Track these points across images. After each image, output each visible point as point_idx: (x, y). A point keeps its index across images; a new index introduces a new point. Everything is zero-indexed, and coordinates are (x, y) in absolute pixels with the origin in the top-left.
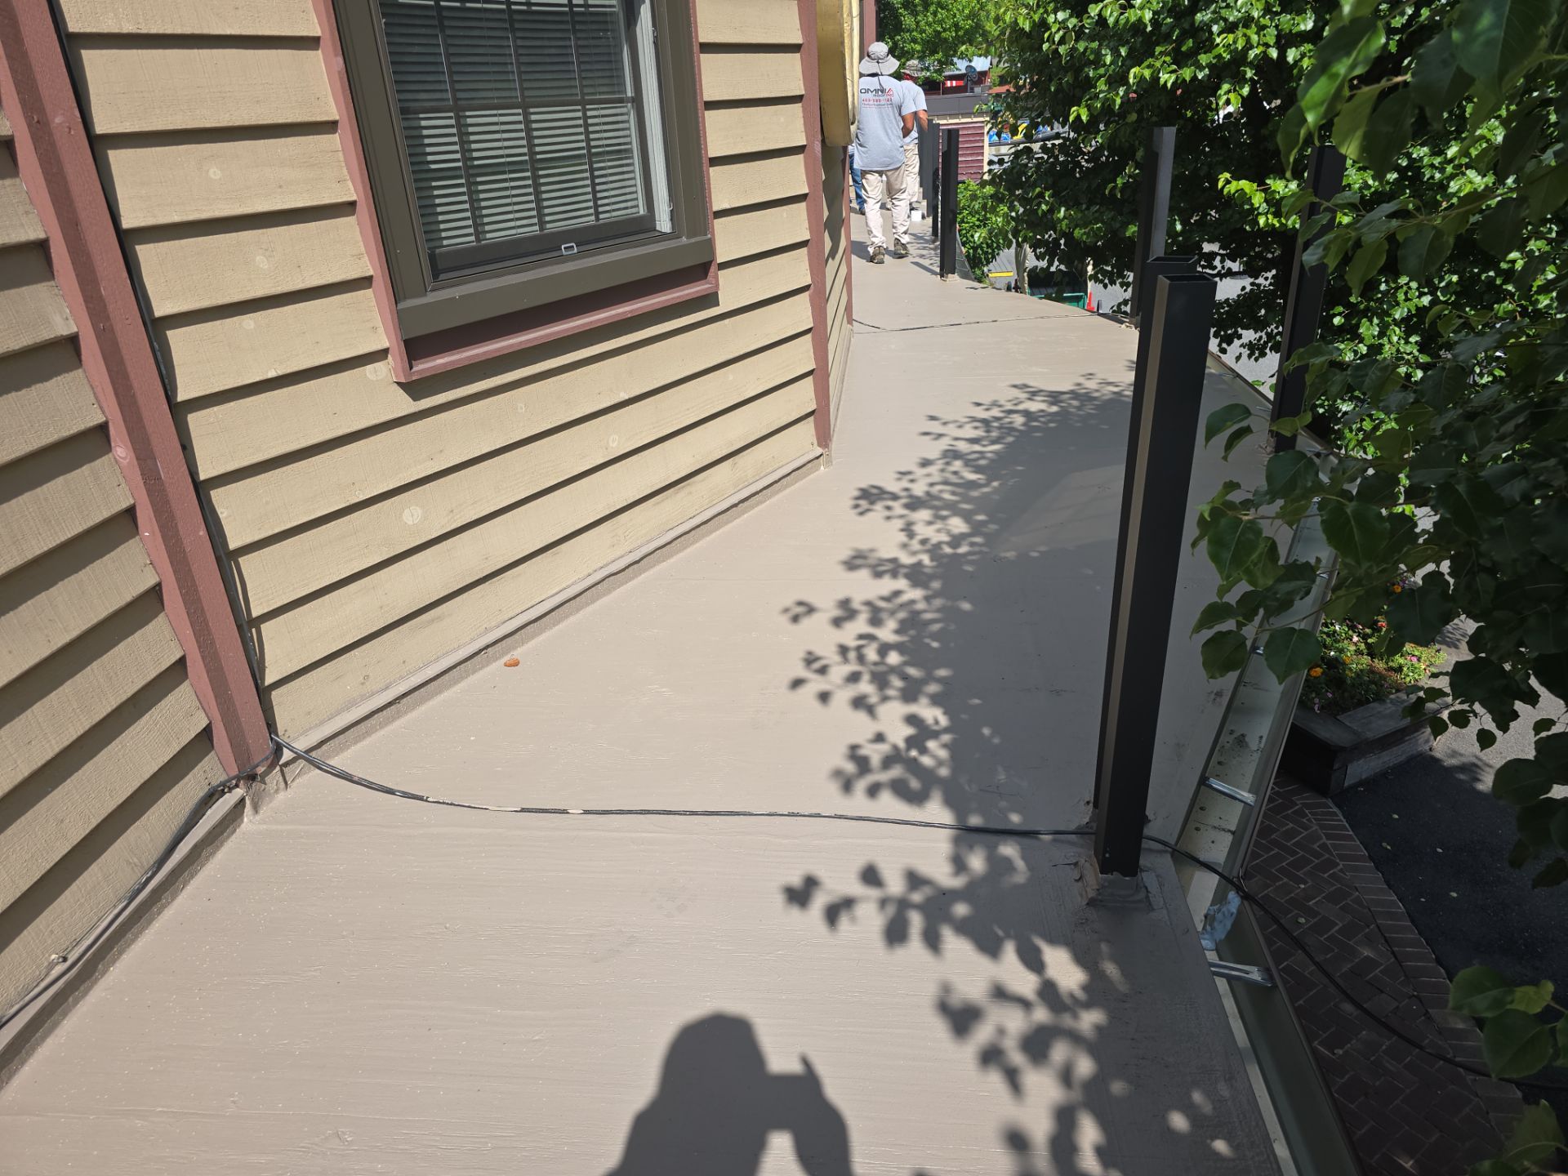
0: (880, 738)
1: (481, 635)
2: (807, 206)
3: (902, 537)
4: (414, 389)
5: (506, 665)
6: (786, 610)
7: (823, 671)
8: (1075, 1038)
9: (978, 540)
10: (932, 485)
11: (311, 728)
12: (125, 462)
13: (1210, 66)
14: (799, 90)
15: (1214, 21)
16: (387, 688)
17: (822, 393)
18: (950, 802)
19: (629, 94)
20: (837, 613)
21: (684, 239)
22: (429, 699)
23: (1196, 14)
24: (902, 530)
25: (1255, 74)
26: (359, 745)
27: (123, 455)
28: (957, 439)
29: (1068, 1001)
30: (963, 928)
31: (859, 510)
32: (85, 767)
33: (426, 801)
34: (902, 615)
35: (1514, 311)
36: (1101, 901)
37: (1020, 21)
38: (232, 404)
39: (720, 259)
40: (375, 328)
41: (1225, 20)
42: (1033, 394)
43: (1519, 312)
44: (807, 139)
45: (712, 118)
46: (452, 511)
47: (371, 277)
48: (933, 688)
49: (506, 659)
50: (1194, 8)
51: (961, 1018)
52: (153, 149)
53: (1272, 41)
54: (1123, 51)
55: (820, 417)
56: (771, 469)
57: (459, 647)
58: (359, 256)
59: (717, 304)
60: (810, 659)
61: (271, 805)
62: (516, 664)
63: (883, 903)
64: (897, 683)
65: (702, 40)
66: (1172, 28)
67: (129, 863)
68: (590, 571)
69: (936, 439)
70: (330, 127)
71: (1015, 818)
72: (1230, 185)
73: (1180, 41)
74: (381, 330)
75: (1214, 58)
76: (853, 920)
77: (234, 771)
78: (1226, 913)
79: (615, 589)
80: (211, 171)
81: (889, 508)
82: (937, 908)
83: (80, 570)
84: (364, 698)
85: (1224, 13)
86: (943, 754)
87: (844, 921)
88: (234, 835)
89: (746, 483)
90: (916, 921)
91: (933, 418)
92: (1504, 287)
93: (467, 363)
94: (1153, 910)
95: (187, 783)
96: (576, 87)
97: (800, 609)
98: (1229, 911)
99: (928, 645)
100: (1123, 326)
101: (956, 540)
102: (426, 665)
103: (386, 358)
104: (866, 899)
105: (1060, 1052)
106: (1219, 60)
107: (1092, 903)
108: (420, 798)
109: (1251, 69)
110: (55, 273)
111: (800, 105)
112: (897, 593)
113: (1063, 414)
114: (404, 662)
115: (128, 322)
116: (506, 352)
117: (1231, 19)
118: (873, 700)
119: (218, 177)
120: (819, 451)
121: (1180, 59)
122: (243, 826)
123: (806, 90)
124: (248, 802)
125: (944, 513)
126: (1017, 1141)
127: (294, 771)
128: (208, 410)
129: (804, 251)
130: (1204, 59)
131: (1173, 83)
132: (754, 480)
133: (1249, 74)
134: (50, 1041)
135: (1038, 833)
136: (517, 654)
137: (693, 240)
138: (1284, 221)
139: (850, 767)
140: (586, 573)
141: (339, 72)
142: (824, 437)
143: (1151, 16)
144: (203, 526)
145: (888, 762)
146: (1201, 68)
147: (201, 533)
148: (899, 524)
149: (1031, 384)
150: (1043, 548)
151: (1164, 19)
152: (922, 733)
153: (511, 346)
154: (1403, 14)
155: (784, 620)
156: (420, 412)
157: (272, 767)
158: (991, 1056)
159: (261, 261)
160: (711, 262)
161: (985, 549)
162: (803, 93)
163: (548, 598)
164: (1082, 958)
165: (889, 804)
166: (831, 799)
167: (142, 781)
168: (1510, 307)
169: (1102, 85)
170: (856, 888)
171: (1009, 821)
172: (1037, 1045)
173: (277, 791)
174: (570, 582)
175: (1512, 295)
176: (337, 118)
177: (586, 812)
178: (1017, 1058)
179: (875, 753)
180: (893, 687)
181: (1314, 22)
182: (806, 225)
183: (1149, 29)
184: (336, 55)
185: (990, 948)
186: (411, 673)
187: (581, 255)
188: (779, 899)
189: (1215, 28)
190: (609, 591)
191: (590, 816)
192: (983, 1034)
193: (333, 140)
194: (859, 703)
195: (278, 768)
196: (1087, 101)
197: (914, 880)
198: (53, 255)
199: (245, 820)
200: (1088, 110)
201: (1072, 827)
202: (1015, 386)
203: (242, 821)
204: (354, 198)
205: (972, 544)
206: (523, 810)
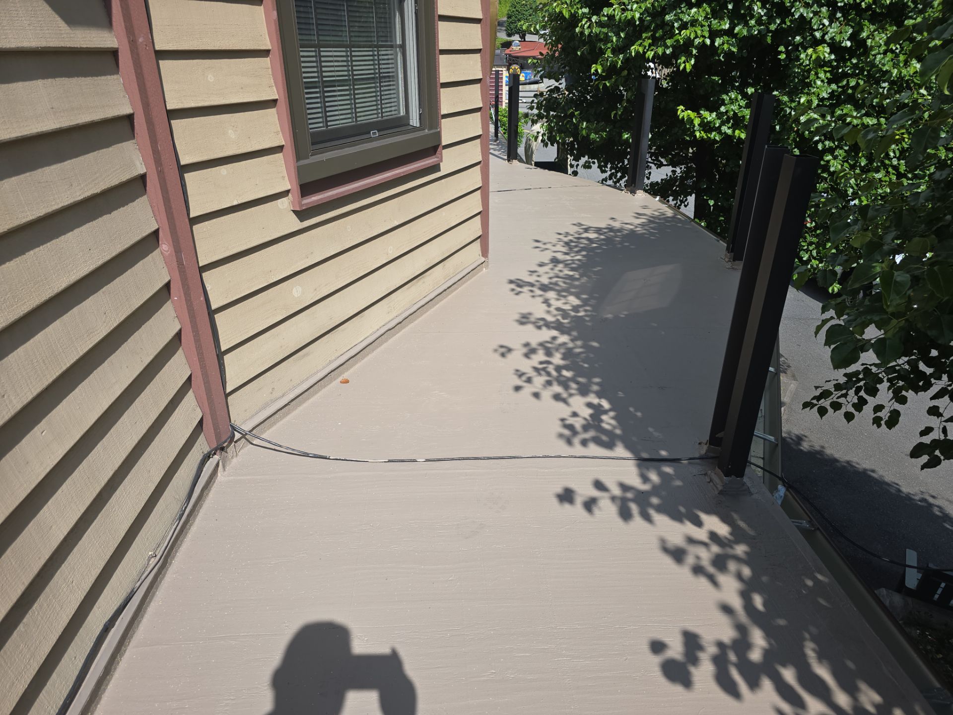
0: (575, 414)
1: (328, 365)
2: (481, 114)
3: (544, 306)
4: (301, 215)
5: (341, 382)
6: (496, 351)
7: (529, 380)
8: (737, 558)
9: (588, 308)
10: (550, 278)
11: (247, 420)
12: (167, 254)
13: (673, 46)
14: (479, 46)
15: (676, 20)
16: (283, 396)
17: (485, 225)
18: (628, 447)
19: (398, 43)
20: (525, 350)
21: (426, 131)
22: (304, 403)
23: (665, 16)
24: (543, 303)
25: (697, 53)
26: (271, 430)
27: (166, 249)
28: (555, 252)
29: (726, 541)
30: (659, 509)
31: (515, 292)
32: (155, 439)
33: (329, 459)
34: (562, 351)
35: (828, 188)
36: (725, 491)
37: (564, 12)
38: (214, 220)
39: (444, 143)
40: (283, 177)
41: (681, 20)
42: (586, 230)
43: (830, 188)
44: (483, 75)
45: (443, 59)
46: (316, 290)
47: (283, 146)
48: (595, 388)
49: (340, 379)
50: (664, 11)
51: (678, 555)
52: (181, 61)
53: (707, 35)
54: (622, 35)
55: (483, 239)
56: (460, 269)
57: (317, 372)
58: (277, 133)
59: (440, 171)
60: (520, 374)
61: (231, 465)
62: (347, 382)
63: (613, 499)
64: (574, 386)
65: (439, 13)
66: (651, 22)
67: (175, 499)
68: (378, 327)
69: (542, 251)
70: (265, 53)
71: (664, 453)
72: (683, 113)
73: (655, 31)
74: (287, 178)
75: (674, 42)
76: (600, 509)
77: (215, 445)
78: (778, 497)
79: (390, 338)
80: (209, 76)
81: (532, 291)
82: (642, 498)
83: (150, 319)
84: (273, 401)
85: (681, 16)
86: (613, 422)
87: (596, 510)
88: (215, 484)
89: (449, 278)
90: (634, 508)
91: (537, 241)
92: (822, 175)
93: (328, 200)
94: (752, 494)
95: (194, 451)
96: (374, 36)
97: (503, 350)
98: (779, 495)
99: (582, 366)
100: (623, 192)
101: (576, 309)
102: (302, 382)
103: (288, 195)
104: (603, 498)
105: (732, 566)
106: (677, 43)
107: (721, 493)
108: (325, 458)
109: (695, 49)
110: (135, 135)
111: (479, 54)
112: (554, 338)
113: (608, 240)
114: (291, 380)
115: (171, 167)
116: (346, 194)
117: (685, 20)
118: (565, 395)
119: (212, 81)
120: (483, 259)
121: (655, 41)
122: (218, 477)
123: (483, 46)
124: (221, 464)
125: (564, 294)
126: (727, 609)
127: (239, 446)
128: (203, 223)
129: (478, 141)
130: (669, 42)
131: (653, 56)
132: (453, 275)
133: (694, 52)
134: (152, 604)
135: (679, 460)
136: (346, 375)
137: (432, 132)
138: (709, 135)
139: (567, 432)
140: (376, 329)
141: (275, 20)
142: (485, 252)
143: (639, 16)
144: (203, 294)
145: (586, 428)
146: (667, 47)
147: (202, 299)
148: (541, 299)
149: (583, 223)
150: (626, 313)
151: (646, 17)
152: (598, 411)
153: (348, 190)
154: (775, 23)
155: (497, 356)
156: (304, 228)
157: (230, 443)
158: (698, 570)
159: (231, 134)
160: (439, 145)
161: (594, 314)
162: (482, 48)
163: (359, 343)
164: (725, 519)
165: (594, 449)
166: (562, 448)
167: (180, 449)
168: (826, 186)
169: (609, 54)
170: (595, 493)
171: (660, 455)
172: (720, 563)
173: (232, 457)
174: (368, 334)
175: (826, 179)
176: (270, 48)
177: (427, 460)
178: (711, 570)
179: (578, 423)
180: (572, 389)
181: (729, 24)
182: (480, 126)
183: (638, 23)
184: (274, 10)
185: (677, 517)
186: (295, 387)
187: (381, 137)
188: (555, 501)
189: (676, 25)
190: (386, 340)
191: (429, 462)
192: (690, 560)
193: (266, 61)
194: (557, 397)
195: (233, 443)
196: (600, 62)
197: (624, 487)
198: (135, 124)
199: (219, 474)
200: (602, 66)
201: (697, 455)
202: (574, 225)
203: (218, 476)
204: (276, 97)
205: (586, 311)
206: (390, 461)
